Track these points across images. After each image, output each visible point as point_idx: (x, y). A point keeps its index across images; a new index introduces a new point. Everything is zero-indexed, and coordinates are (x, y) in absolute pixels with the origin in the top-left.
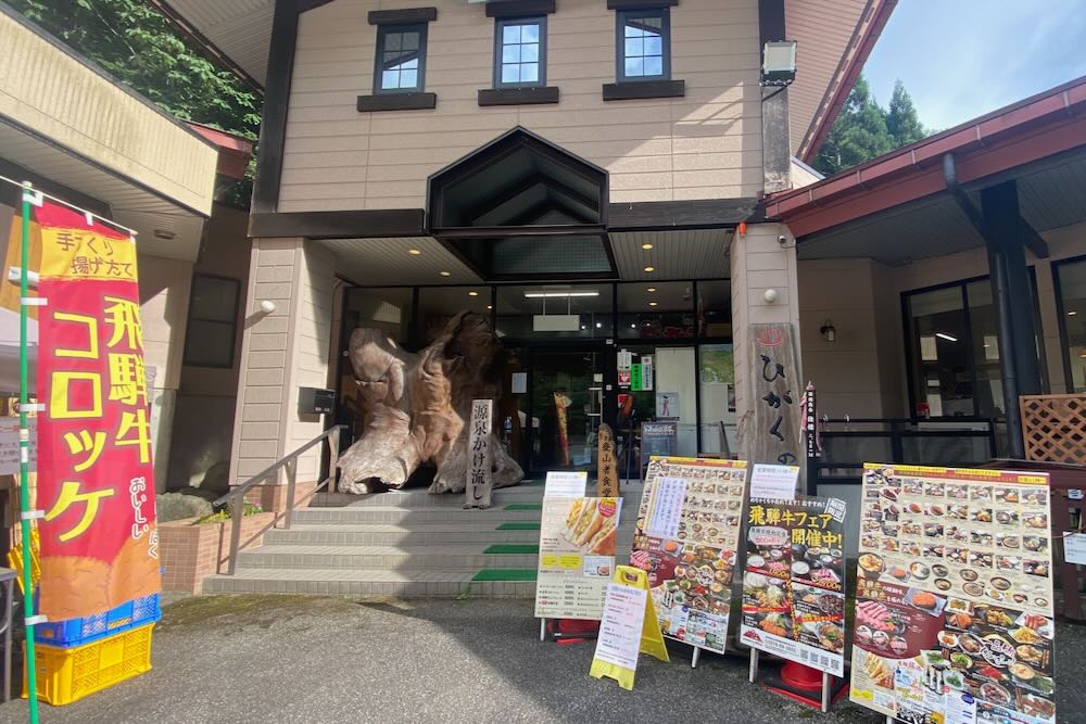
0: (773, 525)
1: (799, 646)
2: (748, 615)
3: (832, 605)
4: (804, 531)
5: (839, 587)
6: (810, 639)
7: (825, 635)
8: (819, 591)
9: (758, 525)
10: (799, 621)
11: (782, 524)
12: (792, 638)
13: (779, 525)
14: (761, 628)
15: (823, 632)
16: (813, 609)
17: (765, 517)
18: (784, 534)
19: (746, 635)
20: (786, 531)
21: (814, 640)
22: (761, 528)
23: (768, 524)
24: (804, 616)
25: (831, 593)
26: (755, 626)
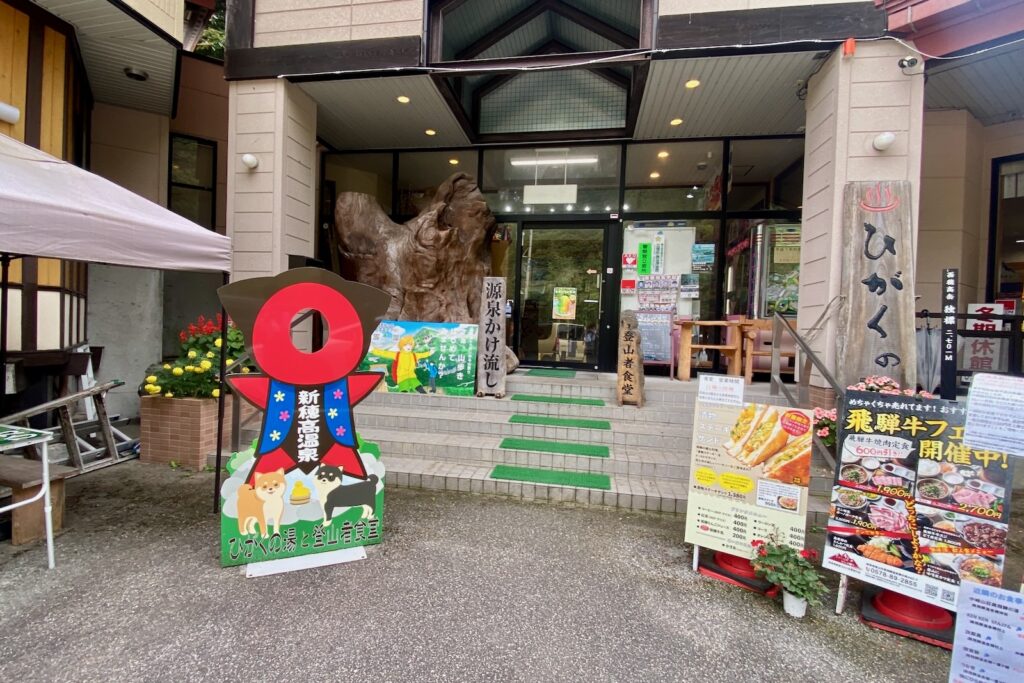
0: (887, 433)
1: (922, 580)
2: (838, 536)
3: (985, 536)
4: (940, 444)
5: (1000, 516)
6: (941, 574)
7: (969, 570)
8: (963, 517)
9: (861, 432)
10: (925, 551)
11: (901, 433)
12: (913, 570)
13: (896, 434)
14: (860, 553)
15: (965, 566)
16: (950, 538)
17: (873, 424)
18: (905, 446)
19: (834, 558)
20: (910, 443)
21: (947, 574)
22: (866, 436)
23: (878, 432)
24: (933, 544)
25: (983, 521)
26: (848, 549)
